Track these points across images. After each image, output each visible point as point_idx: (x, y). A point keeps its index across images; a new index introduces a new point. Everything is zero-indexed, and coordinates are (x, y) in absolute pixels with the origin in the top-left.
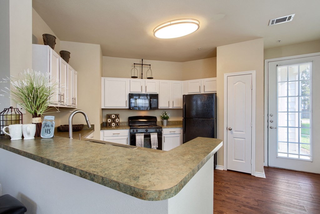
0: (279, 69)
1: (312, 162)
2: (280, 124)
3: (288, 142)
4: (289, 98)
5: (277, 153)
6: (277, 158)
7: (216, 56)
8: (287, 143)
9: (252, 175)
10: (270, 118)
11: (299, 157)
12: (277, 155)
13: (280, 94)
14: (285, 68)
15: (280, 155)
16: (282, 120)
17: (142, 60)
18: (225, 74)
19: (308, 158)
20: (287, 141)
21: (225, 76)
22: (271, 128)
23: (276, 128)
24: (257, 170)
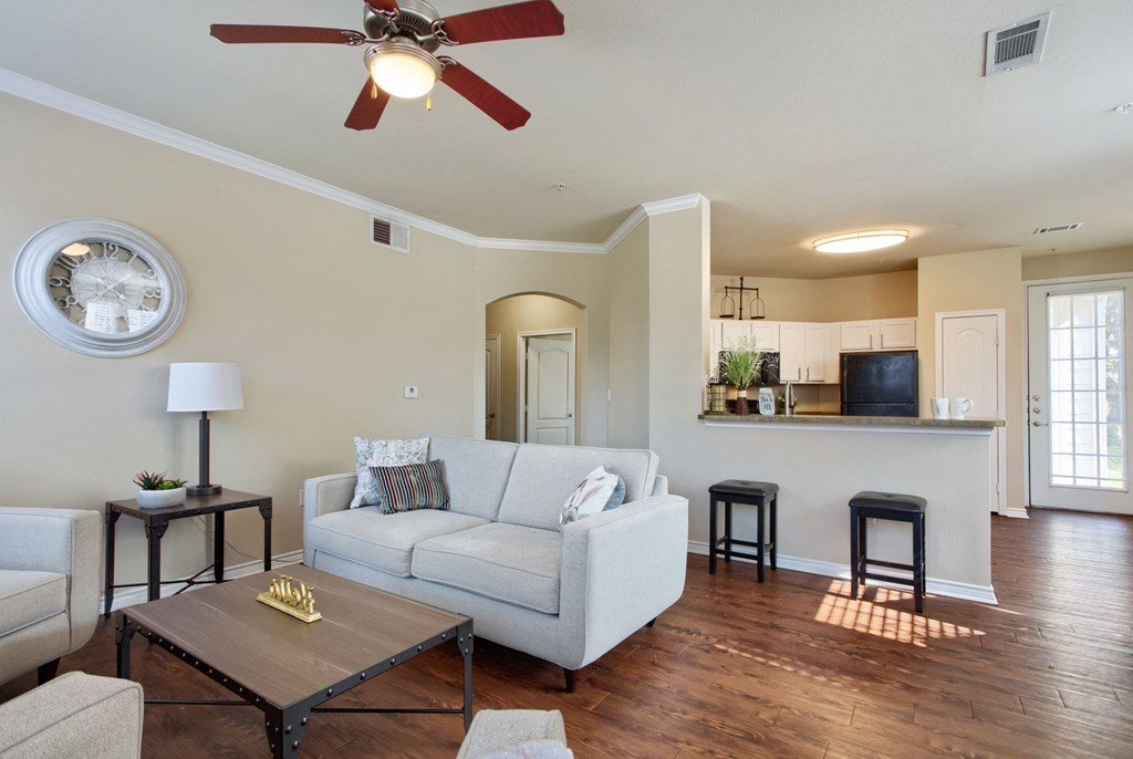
0: (1052, 300)
1: (1126, 492)
2: (1054, 417)
3: (1074, 454)
4: (1075, 362)
5: (1049, 475)
6: (1051, 487)
7: (917, 268)
8: (1071, 457)
9: (1001, 514)
10: (1033, 404)
11: (1099, 484)
12: (1049, 481)
13: (1054, 354)
14: (1065, 300)
15: (1056, 481)
16: (1060, 406)
17: (742, 279)
18: (937, 314)
19: (1120, 485)
20: (1071, 451)
21: (939, 316)
22: (1035, 424)
23: (1047, 425)
24: (1010, 504)
